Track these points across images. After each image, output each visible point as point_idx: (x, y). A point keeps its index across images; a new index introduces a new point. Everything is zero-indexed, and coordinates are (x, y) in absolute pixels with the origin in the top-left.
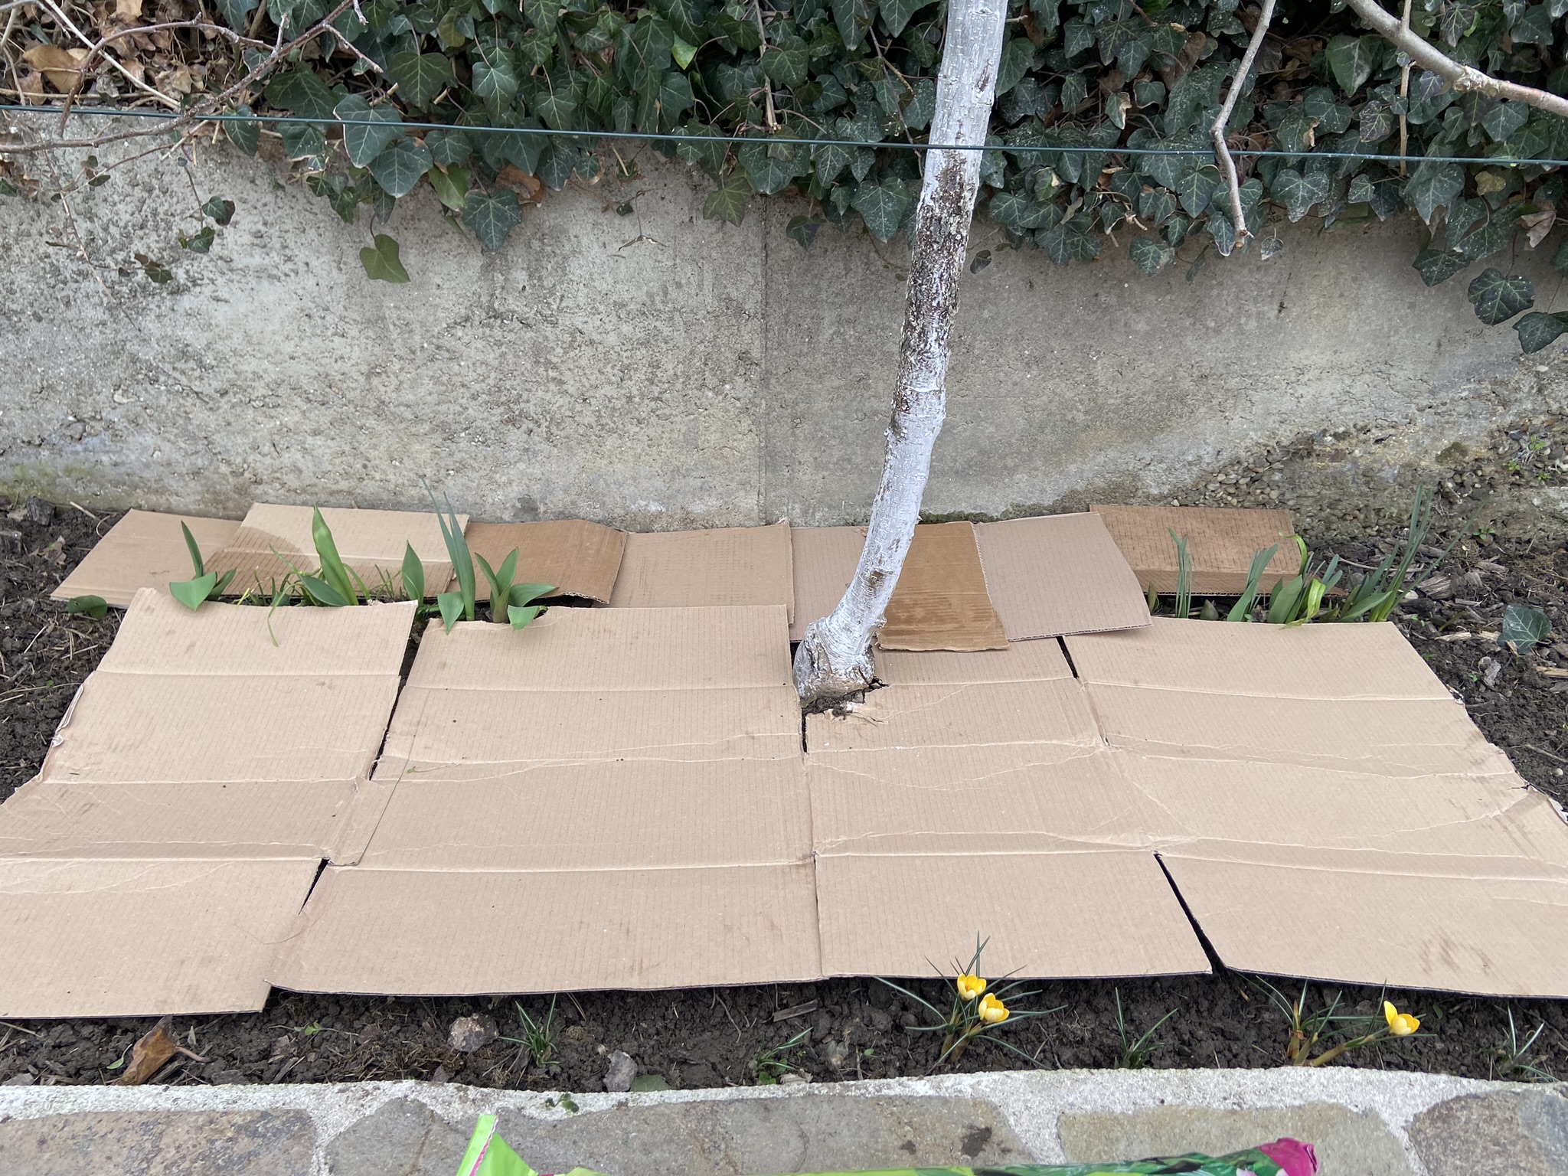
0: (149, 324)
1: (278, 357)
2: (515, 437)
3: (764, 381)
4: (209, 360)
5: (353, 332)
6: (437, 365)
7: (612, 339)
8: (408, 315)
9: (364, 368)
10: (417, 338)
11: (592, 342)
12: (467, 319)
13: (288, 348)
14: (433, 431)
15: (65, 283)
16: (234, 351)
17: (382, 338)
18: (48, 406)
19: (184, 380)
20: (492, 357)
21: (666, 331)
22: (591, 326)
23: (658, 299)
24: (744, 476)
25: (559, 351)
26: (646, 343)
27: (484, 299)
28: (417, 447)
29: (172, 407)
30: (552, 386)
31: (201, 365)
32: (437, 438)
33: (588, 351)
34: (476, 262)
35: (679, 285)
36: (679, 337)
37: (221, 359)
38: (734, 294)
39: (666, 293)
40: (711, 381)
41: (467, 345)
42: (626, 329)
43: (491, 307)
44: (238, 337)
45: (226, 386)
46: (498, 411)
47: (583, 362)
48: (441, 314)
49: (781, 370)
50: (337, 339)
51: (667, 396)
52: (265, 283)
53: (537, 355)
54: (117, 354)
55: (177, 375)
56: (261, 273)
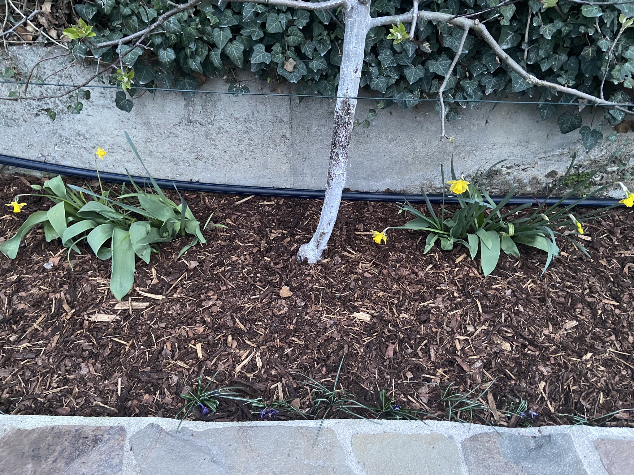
0: (65, 123)
1: (112, 136)
2: (200, 164)
3: (292, 145)
4: (87, 137)
5: (139, 127)
6: (170, 139)
7: (234, 130)
8: (159, 122)
9: (144, 140)
10: (162, 129)
11: (227, 131)
12: (180, 123)
13: (116, 132)
14: (170, 162)
15: (33, 109)
16: (96, 133)
17: (150, 129)
18: (32, 151)
19: (79, 143)
20: (190, 136)
21: (254, 128)
22: (226, 126)
23: (250, 116)
24: (285, 178)
25: (215, 134)
26: (246, 132)
27: (186, 116)
28: (165, 167)
29: (76, 152)
30: (213, 147)
31: (85, 138)
32: (172, 164)
33: (226, 135)
34: (183, 103)
35: (258, 112)
36: (259, 130)
37: (92, 136)
38: (279, 115)
39: (253, 114)
40: (272, 145)
41: (181, 132)
42: (239, 127)
43: (189, 119)
44: (97, 129)
45: (95, 145)
46: (193, 155)
47: (224, 138)
48: (170, 121)
49: (298, 142)
50: (133, 130)
51: (255, 150)
52: (106, 110)
53: (207, 135)
54: (54, 134)
55: (77, 141)
56: (103, 106)
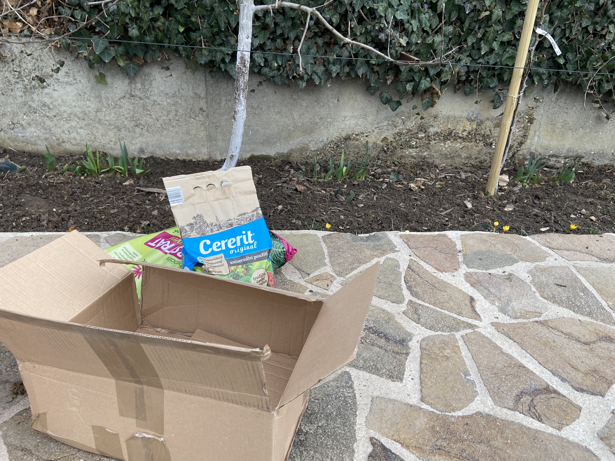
0: (35, 97)
1: (71, 106)
2: (138, 130)
3: (207, 116)
4: (51, 107)
5: (92, 99)
6: (116, 109)
7: (165, 103)
8: (108, 95)
9: (95, 110)
10: (110, 102)
11: (159, 104)
12: (124, 97)
13: (74, 104)
14: (115, 128)
15: (12, 85)
16: (59, 105)
17: (100, 101)
18: (4, 119)
19: (44, 112)
20: (131, 108)
21: (180, 101)
22: (159, 100)
23: (177, 93)
24: (203, 143)
25: (150, 106)
26: (174, 105)
27: (129, 91)
28: (110, 132)
29: (40, 120)
30: (148, 116)
31: (49, 108)
32: (116, 130)
33: (158, 106)
34: (127, 81)
35: (183, 89)
36: (183, 103)
37: (55, 107)
38: (198, 92)
39: (179, 91)
40: (193, 116)
41: (124, 104)
42: (168, 101)
43: (131, 94)
44: (60, 101)
45: (56, 114)
46: (133, 123)
47: (157, 110)
48: (117, 95)
49: (212, 113)
50: (88, 102)
51: (180, 120)
52: (68, 86)
53: (144, 107)
54: (25, 105)
55: (42, 111)
56: (67, 83)
